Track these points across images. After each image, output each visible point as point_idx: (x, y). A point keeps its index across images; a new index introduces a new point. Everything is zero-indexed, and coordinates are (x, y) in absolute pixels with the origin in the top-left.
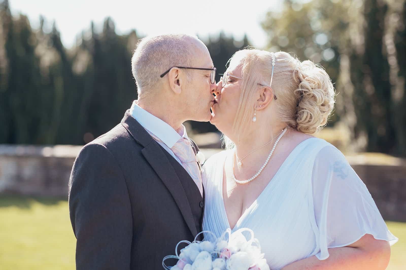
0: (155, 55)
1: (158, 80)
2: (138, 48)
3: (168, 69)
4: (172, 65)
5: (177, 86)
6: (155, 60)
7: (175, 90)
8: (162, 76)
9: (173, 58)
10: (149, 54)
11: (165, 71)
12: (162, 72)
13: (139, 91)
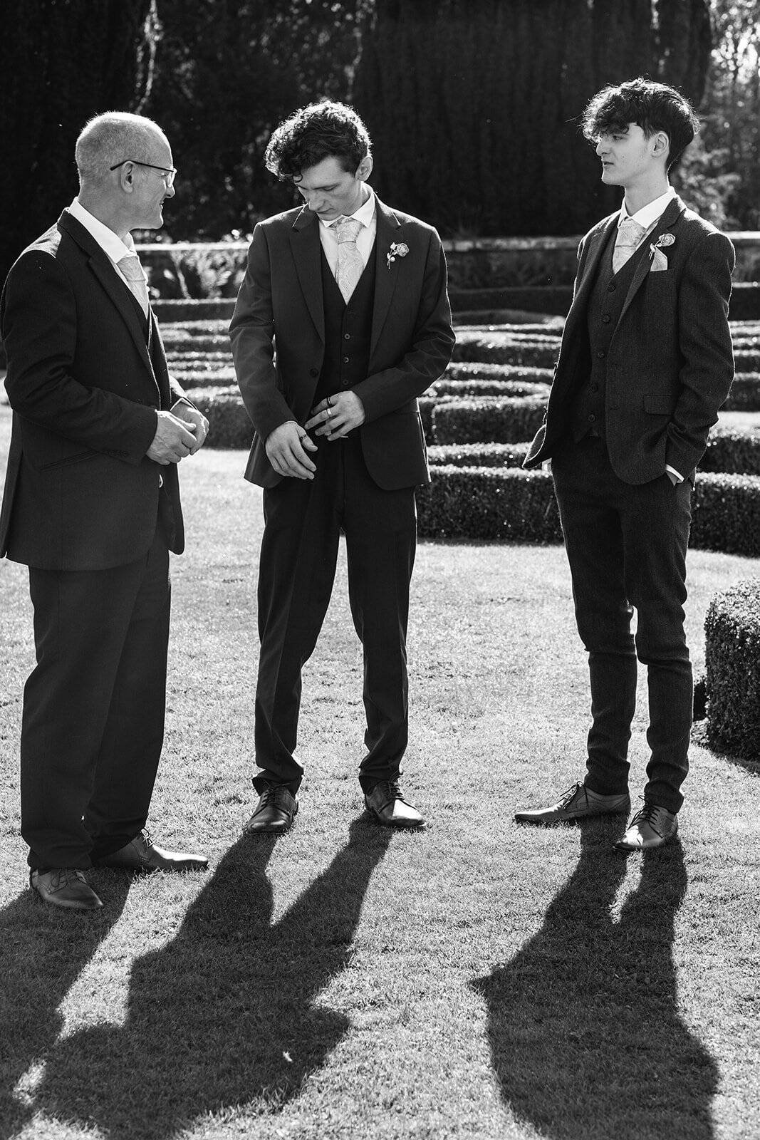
0: (108, 141)
1: (107, 172)
2: (87, 127)
3: (121, 161)
4: (127, 158)
5: (128, 183)
6: (107, 147)
7: (125, 188)
8: (112, 169)
9: (129, 149)
10: (101, 138)
11: (118, 163)
12: (113, 163)
13: (82, 182)
